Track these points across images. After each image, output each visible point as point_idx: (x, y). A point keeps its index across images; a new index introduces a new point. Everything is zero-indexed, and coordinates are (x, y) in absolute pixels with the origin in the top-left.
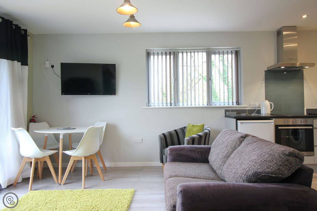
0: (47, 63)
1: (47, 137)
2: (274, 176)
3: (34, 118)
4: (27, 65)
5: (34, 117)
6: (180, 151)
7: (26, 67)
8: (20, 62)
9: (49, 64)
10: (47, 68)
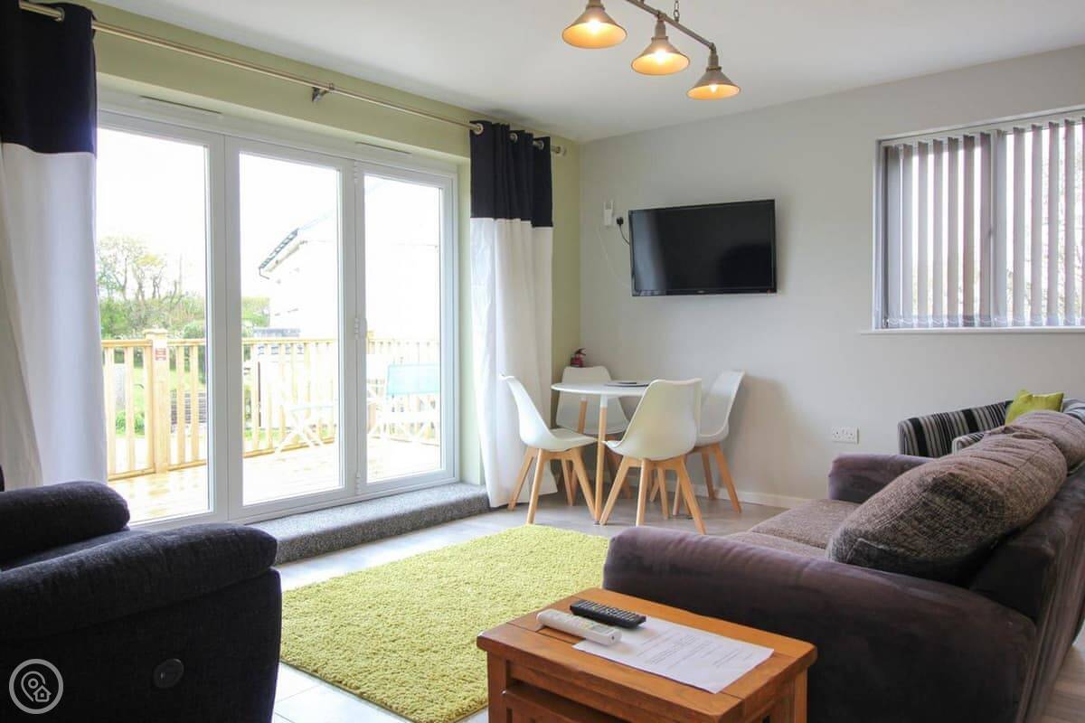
0: (608, 213)
1: (585, 404)
2: (881, 547)
3: (581, 356)
4: (551, 225)
5: (579, 352)
6: (865, 469)
7: (547, 232)
8: (528, 219)
9: (613, 215)
10: (608, 227)
